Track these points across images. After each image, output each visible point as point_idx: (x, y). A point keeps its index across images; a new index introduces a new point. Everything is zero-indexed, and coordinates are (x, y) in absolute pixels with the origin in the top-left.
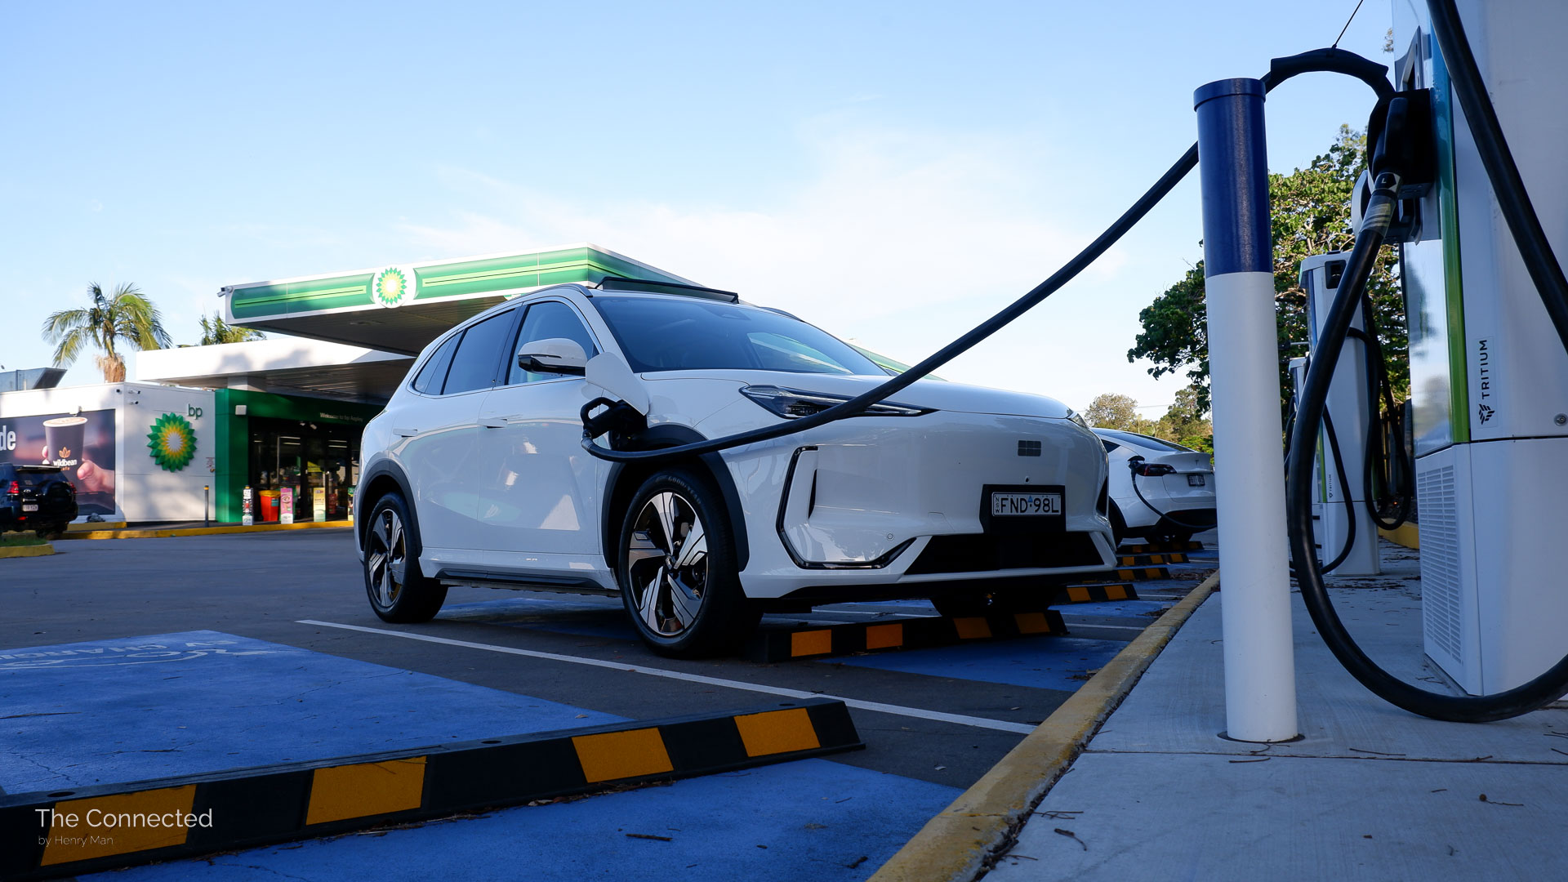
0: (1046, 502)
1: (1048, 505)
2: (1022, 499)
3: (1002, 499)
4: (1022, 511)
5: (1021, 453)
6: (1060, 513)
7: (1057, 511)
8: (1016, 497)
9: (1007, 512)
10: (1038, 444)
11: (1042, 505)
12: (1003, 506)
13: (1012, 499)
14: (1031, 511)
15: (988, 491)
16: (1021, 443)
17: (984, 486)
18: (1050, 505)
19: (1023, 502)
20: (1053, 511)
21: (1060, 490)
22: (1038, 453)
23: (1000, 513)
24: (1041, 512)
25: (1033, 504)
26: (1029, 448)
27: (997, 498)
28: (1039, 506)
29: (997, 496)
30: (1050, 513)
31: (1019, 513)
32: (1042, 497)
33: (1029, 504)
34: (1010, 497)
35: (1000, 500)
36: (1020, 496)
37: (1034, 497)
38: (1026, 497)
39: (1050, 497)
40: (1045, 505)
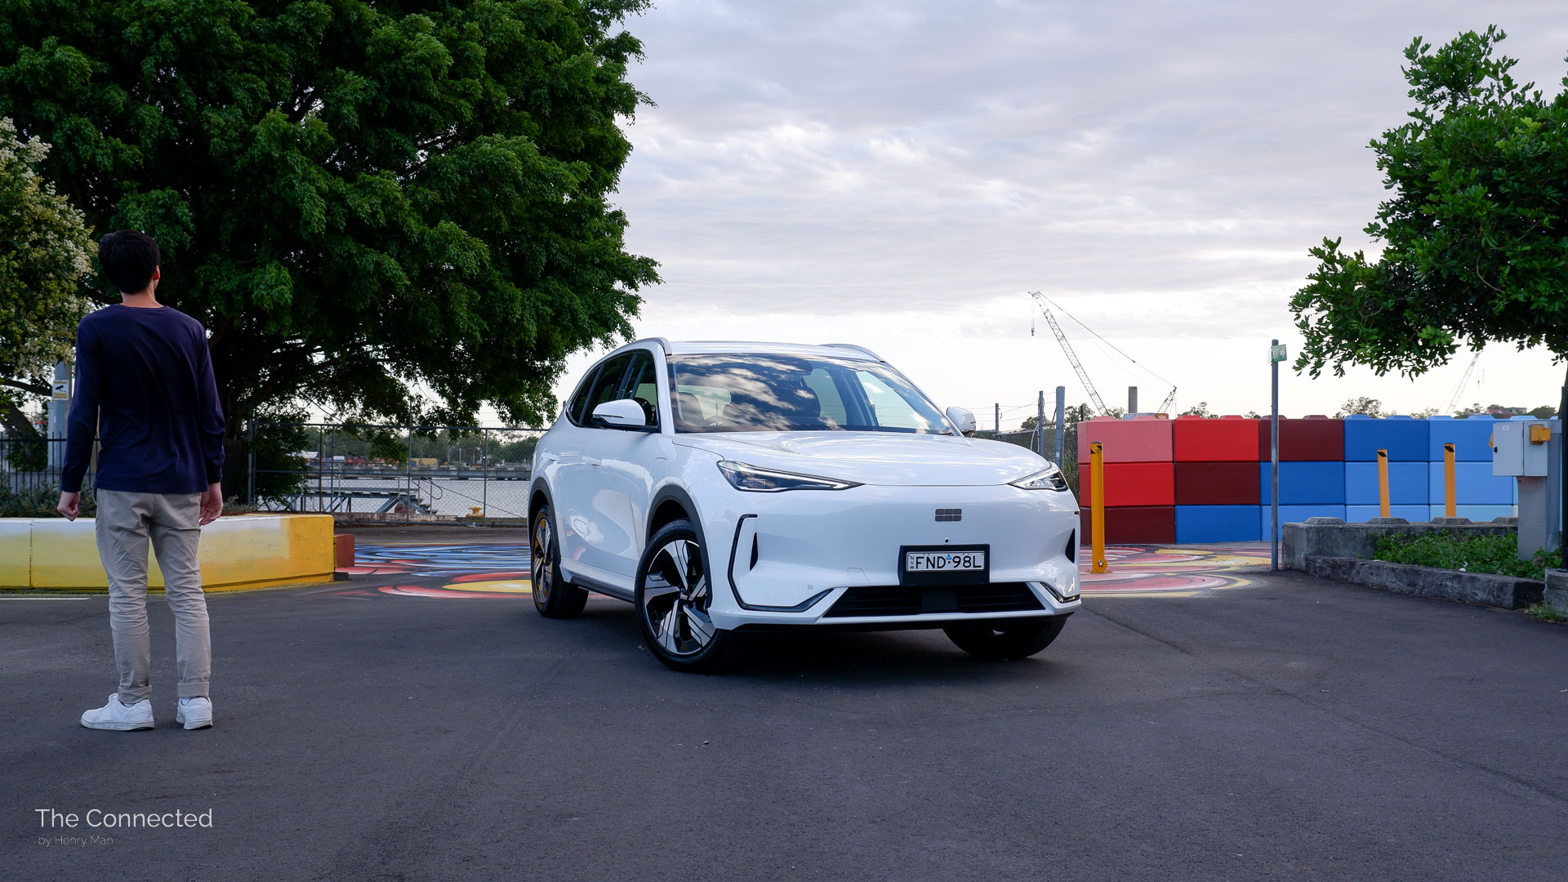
0: (967, 559)
1: (969, 561)
2: (938, 558)
3: (917, 558)
4: (938, 567)
5: (938, 519)
6: (982, 568)
7: (980, 567)
8: (932, 556)
9: (922, 568)
10: (959, 511)
11: (962, 562)
12: (917, 563)
13: (928, 558)
14: (950, 567)
15: (905, 550)
16: (938, 512)
17: (901, 546)
18: (972, 562)
19: (941, 560)
20: (974, 566)
21: (985, 549)
22: (959, 519)
23: (915, 569)
24: (961, 567)
25: (951, 561)
26: (949, 515)
27: (912, 558)
28: (959, 562)
29: (912, 555)
30: (971, 568)
31: (936, 569)
32: (962, 555)
33: (947, 561)
34: (926, 555)
35: (915, 559)
36: (937, 555)
37: (953, 555)
38: (945, 555)
39: (971, 555)
40: (965, 562)
